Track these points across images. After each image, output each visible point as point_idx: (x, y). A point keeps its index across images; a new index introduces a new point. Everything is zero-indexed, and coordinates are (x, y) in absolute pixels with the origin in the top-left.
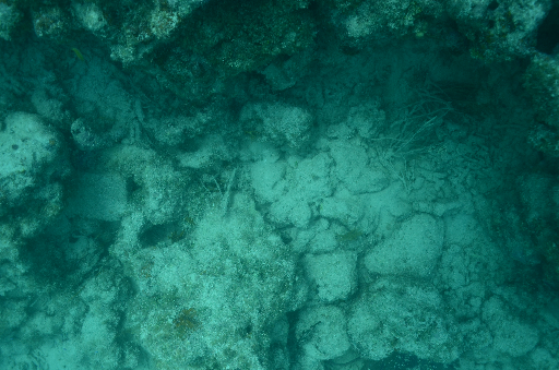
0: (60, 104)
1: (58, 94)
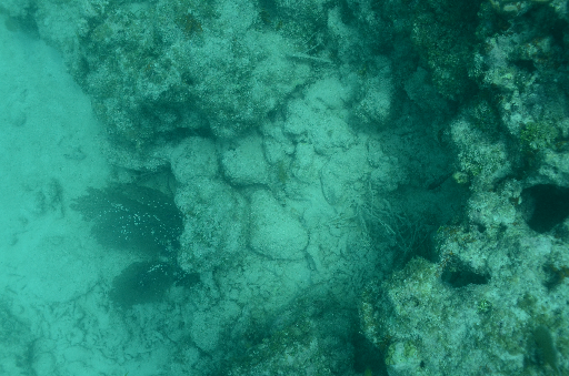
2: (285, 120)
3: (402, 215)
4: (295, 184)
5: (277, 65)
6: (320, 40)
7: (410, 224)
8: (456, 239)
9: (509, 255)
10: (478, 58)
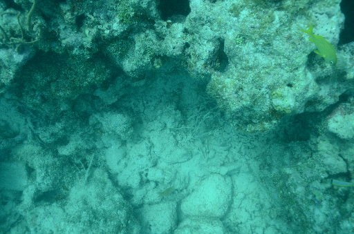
2: (130, 188)
3: (199, 108)
4: (177, 182)
5: (92, 191)
6: (79, 161)
7: (206, 103)
8: (195, 63)
9: (203, 25)
10: (76, 51)
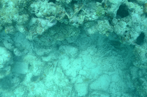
0: (11, 44)
1: (11, 41)
